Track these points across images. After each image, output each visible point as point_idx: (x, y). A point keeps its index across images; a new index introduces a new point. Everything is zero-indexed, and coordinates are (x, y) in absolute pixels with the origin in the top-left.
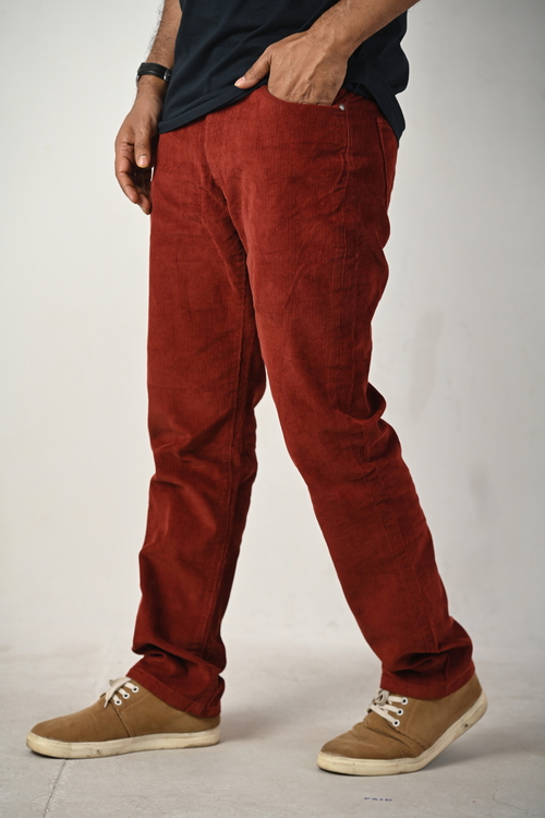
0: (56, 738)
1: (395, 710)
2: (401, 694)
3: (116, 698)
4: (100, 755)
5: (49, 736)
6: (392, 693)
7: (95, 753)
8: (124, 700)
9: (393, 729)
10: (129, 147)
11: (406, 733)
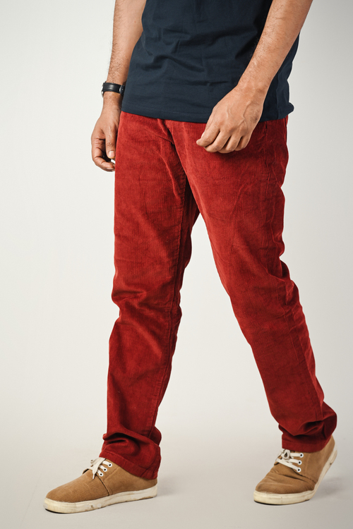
0: (66, 501)
1: (297, 461)
2: (299, 451)
3: (99, 472)
4: (93, 509)
5: (61, 500)
6: (293, 451)
7: (90, 508)
8: (105, 473)
9: (298, 474)
10: (100, 141)
11: (306, 475)
